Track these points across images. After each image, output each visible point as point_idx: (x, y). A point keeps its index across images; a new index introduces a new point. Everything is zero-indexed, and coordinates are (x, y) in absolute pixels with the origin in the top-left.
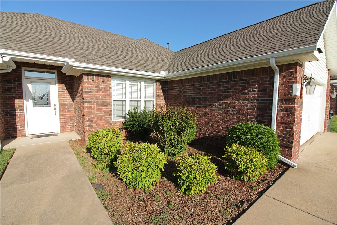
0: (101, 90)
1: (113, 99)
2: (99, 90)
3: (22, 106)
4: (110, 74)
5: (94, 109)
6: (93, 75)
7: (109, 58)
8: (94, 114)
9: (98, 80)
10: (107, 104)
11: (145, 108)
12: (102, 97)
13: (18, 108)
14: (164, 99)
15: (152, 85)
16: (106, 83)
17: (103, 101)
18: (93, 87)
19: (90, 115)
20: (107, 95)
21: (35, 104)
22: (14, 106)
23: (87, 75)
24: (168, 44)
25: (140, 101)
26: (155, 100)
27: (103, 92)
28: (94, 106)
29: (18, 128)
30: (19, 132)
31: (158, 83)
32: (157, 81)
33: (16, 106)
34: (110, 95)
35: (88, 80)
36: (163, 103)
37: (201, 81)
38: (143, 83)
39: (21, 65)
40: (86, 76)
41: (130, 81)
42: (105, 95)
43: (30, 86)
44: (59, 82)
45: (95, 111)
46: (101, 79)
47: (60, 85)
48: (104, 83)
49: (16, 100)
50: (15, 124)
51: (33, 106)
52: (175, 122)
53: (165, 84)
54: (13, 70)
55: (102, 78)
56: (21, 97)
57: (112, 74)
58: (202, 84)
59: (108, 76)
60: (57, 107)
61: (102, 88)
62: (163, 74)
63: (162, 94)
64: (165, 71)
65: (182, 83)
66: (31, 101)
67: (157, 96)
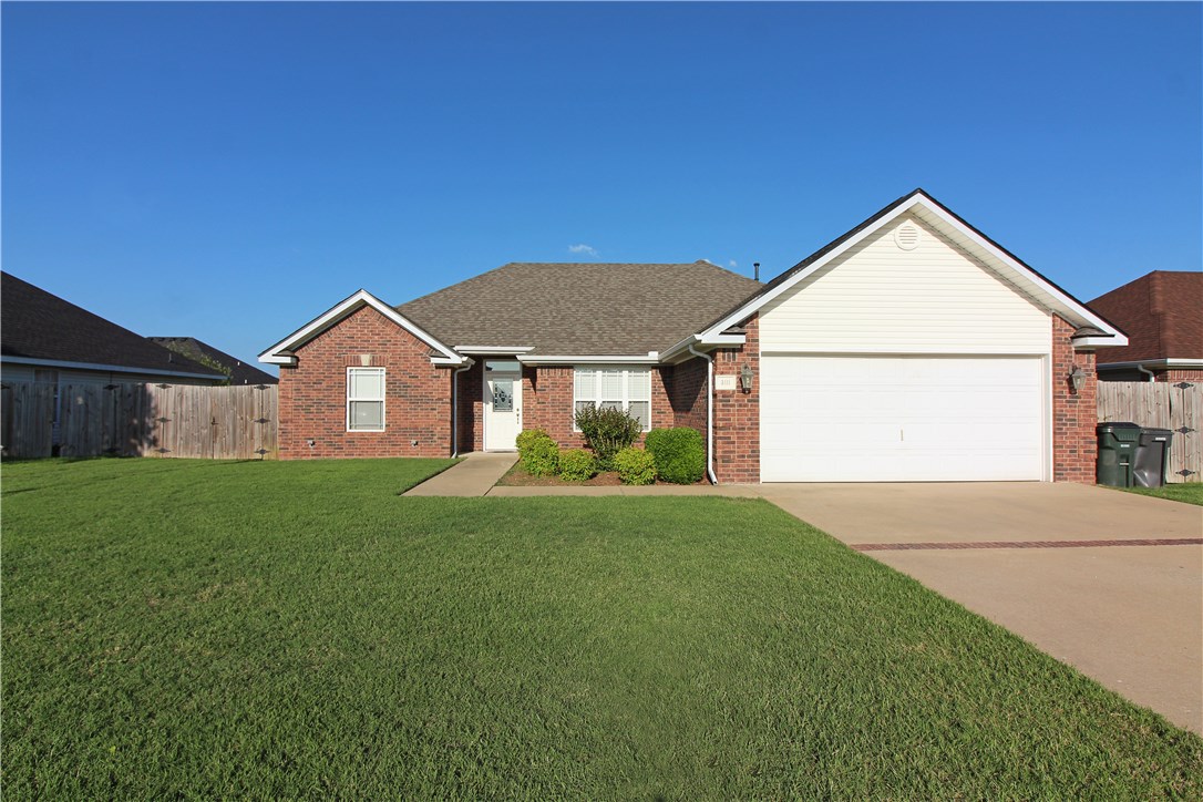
0: (559, 386)
1: (575, 400)
2: (556, 386)
3: (481, 409)
5: (548, 413)
6: (547, 367)
8: (548, 420)
9: (555, 373)
10: (565, 405)
12: (559, 397)
14: (667, 398)
15: (645, 374)
16: (566, 377)
17: (561, 403)
18: (547, 383)
19: (543, 421)
20: (568, 394)
21: (496, 408)
22: (473, 411)
23: (542, 368)
25: (620, 402)
26: (649, 400)
27: (562, 390)
28: (548, 410)
29: (476, 438)
30: (476, 444)
31: (654, 371)
32: (654, 367)
33: (475, 410)
34: (571, 393)
35: (542, 374)
36: (664, 404)
38: (625, 372)
39: (479, 359)
40: (540, 370)
41: (604, 371)
42: (564, 394)
43: (490, 383)
44: (524, 377)
45: (549, 416)
46: (559, 371)
47: (524, 380)
48: (563, 378)
49: (475, 403)
51: (493, 411)
53: (669, 372)
55: (560, 369)
56: (480, 399)
58: (689, 372)
59: (569, 366)
60: (520, 412)
61: (560, 384)
62: (654, 356)
63: (663, 390)
64: (656, 350)
65: (681, 370)
66: (491, 404)
67: (653, 393)
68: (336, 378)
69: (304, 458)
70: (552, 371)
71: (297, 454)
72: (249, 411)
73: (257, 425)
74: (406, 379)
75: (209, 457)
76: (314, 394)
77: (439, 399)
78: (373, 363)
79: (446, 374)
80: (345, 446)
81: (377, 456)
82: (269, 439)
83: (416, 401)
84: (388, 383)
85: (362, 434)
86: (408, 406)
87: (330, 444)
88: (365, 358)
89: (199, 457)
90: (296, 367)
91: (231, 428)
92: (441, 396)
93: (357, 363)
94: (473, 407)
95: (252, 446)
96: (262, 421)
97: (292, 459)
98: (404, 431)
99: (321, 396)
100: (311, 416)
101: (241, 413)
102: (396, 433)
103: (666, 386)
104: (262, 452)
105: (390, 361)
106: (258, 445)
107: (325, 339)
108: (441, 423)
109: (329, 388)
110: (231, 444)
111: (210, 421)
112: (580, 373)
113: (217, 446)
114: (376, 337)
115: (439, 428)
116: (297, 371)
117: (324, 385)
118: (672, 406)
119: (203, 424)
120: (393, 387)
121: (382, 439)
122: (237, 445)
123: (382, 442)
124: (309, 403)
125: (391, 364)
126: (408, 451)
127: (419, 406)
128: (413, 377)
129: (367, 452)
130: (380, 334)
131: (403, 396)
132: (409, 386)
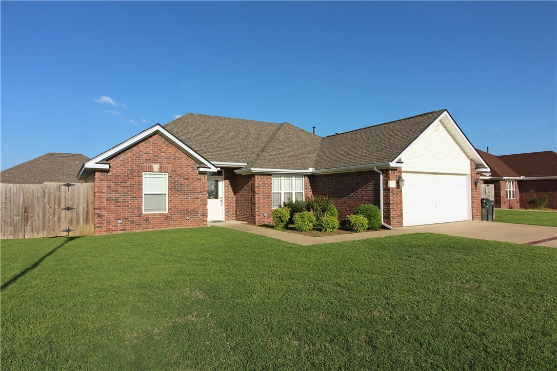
2: (264, 185)
4: (271, 173)
5: (261, 199)
7: (269, 161)
8: (261, 203)
10: (268, 195)
11: (296, 199)
14: (311, 191)
15: (301, 179)
16: (268, 180)
17: (267, 193)
18: (261, 183)
19: (258, 203)
20: (269, 188)
23: (258, 175)
24: (314, 128)
25: (292, 193)
26: (304, 192)
28: (261, 197)
31: (306, 177)
32: (305, 175)
34: (271, 188)
35: (258, 178)
36: (310, 194)
37: (341, 177)
38: (294, 178)
40: (256, 176)
45: (261, 201)
46: (265, 177)
47: (226, 181)
52: (320, 205)
53: (312, 178)
58: (342, 178)
59: (269, 174)
60: (223, 199)
61: (266, 183)
62: (311, 170)
63: (310, 187)
64: (312, 167)
65: (327, 177)
67: (305, 189)
68: (136, 179)
69: (114, 233)
70: (262, 176)
71: (109, 230)
72: (57, 202)
73: (63, 212)
74: (181, 180)
75: (21, 237)
76: (120, 190)
77: (201, 192)
78: (161, 170)
79: (205, 177)
80: (143, 223)
81: (164, 229)
82: (74, 221)
83: (188, 193)
84: (170, 183)
85: (154, 215)
86: (182, 197)
87: (133, 222)
88: (156, 166)
89: (11, 237)
90: (109, 171)
91: (41, 214)
92: (202, 190)
93: (150, 170)
95: (60, 227)
96: (68, 209)
97: (105, 233)
98: (180, 212)
99: (126, 191)
100: (119, 204)
101: (49, 203)
102: (177, 212)
103: (311, 185)
104: (68, 231)
105: (172, 169)
106: (64, 226)
107: (129, 153)
108: (202, 206)
109: (132, 186)
110: (41, 226)
111: (22, 210)
112: (274, 178)
113: (29, 228)
114: (163, 154)
115: (201, 209)
116: (109, 174)
117: (128, 183)
119: (15, 213)
120: (173, 185)
121: (167, 217)
122: (46, 226)
123: (167, 219)
124: (118, 195)
125: (172, 171)
126: (183, 224)
127: (189, 197)
128: (185, 179)
129: (157, 226)
130: (165, 152)
131: (180, 191)
132: (183, 185)
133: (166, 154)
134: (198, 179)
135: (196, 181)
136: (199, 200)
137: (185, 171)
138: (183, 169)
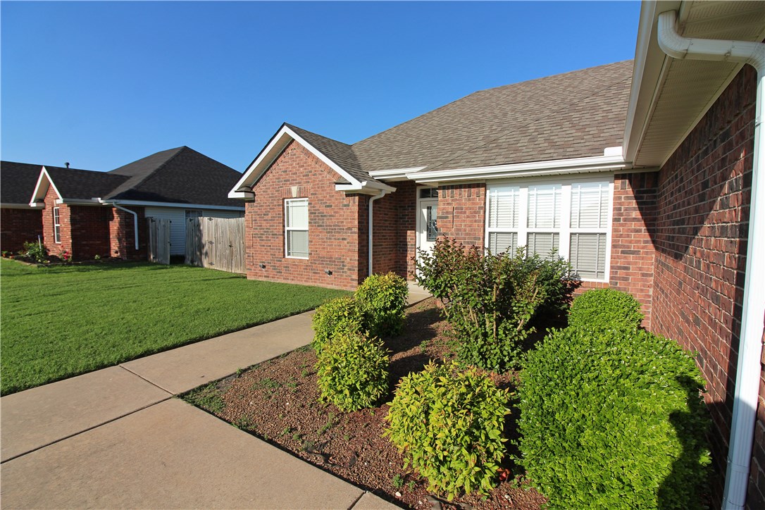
0: (465, 213)
1: (487, 230)
2: (461, 213)
3: (414, 238)
4: (482, 180)
6: (453, 187)
9: (460, 194)
12: (465, 225)
13: (410, 242)
14: (644, 228)
16: (473, 199)
17: (467, 234)
20: (475, 221)
21: (429, 238)
22: (406, 239)
23: (444, 188)
25: (554, 234)
26: (609, 230)
27: (468, 217)
29: (409, 268)
30: (409, 274)
32: (618, 175)
33: (409, 239)
34: (481, 221)
35: (444, 197)
36: (638, 241)
38: (566, 189)
40: (441, 191)
41: (531, 188)
42: (471, 221)
43: (425, 211)
48: (469, 200)
49: (409, 232)
50: (406, 262)
51: (428, 241)
54: (386, 195)
55: (467, 189)
56: (414, 229)
57: (487, 180)
59: (478, 184)
61: (466, 209)
63: (636, 214)
66: (425, 233)
67: (615, 220)
68: (277, 209)
70: (456, 191)
71: (256, 275)
74: (322, 208)
75: (230, 271)
76: (264, 224)
78: (300, 194)
80: (283, 271)
81: (303, 283)
83: (331, 230)
84: (311, 213)
86: (324, 236)
87: (274, 268)
88: (294, 190)
89: (226, 270)
90: (254, 201)
91: (238, 250)
92: (349, 225)
93: (290, 195)
94: (406, 236)
98: (322, 260)
99: (268, 226)
102: (319, 260)
103: (642, 206)
105: (311, 191)
107: (270, 175)
109: (273, 219)
110: (239, 261)
111: (229, 244)
112: (496, 193)
113: (233, 262)
114: (301, 169)
115: (348, 259)
116: (255, 204)
117: (270, 216)
118: (654, 242)
119: (227, 246)
120: (313, 216)
121: (307, 267)
122: (242, 262)
123: (307, 269)
124: (262, 231)
125: (312, 194)
126: (325, 280)
127: (333, 236)
128: (328, 206)
129: (297, 277)
130: (303, 166)
131: (321, 226)
132: (325, 216)
133: (305, 169)
134: (345, 206)
135: (343, 209)
136: (345, 242)
137: (327, 193)
138: (325, 190)
